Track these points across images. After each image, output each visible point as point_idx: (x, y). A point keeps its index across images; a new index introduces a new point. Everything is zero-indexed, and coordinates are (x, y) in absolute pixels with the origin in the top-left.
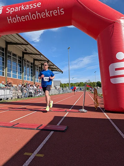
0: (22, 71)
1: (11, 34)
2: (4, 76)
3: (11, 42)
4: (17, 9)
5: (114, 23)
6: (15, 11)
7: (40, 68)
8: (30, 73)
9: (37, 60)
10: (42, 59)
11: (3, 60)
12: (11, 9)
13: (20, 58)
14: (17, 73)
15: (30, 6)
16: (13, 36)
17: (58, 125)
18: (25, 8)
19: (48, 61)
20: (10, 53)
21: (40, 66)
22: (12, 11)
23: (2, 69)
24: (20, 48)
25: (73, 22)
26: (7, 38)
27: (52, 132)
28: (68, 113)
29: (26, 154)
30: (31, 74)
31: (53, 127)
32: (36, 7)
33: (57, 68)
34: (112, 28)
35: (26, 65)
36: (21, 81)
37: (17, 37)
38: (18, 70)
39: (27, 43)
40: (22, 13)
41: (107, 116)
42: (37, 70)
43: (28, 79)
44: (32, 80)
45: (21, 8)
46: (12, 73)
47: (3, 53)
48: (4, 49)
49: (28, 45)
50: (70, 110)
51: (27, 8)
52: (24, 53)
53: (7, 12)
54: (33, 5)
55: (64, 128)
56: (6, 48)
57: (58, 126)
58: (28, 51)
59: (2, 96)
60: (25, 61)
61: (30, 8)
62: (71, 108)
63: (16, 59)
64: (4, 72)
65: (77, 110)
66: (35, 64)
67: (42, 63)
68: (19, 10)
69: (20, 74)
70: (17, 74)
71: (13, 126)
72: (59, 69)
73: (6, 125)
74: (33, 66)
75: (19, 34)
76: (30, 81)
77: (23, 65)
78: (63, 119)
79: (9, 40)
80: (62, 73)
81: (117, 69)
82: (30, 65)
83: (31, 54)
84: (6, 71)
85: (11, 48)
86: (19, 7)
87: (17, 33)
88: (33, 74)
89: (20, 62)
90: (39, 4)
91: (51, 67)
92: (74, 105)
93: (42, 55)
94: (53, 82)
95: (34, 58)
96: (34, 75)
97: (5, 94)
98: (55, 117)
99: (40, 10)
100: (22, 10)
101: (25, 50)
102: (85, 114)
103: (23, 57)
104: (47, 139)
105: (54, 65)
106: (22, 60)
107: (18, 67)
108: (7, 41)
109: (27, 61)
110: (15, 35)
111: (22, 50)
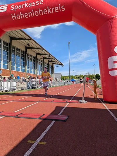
0: (25, 64)
1: (15, 30)
2: (9, 69)
3: (15, 38)
4: (21, 6)
5: (113, 18)
6: (19, 8)
7: (42, 61)
8: (33, 66)
9: (39, 54)
10: (44, 53)
11: (8, 55)
12: (15, 6)
13: (23, 52)
14: (21, 66)
15: (33, 3)
16: (16, 32)
17: (59, 114)
18: (28, 6)
19: (50, 55)
20: (14, 48)
21: (42, 60)
22: (16, 8)
23: (6, 63)
24: (23, 43)
25: (73, 18)
26: (11, 33)
27: (54, 122)
28: (68, 103)
29: (29, 141)
30: (33, 68)
31: (55, 117)
32: (38, 4)
34: (111, 23)
35: (29, 59)
36: (24, 74)
37: (21, 33)
38: (22, 64)
39: (30, 39)
40: (25, 10)
41: (106, 106)
42: (40, 63)
43: (31, 72)
44: (34, 73)
45: (25, 5)
46: (15, 66)
47: (7, 48)
48: (8, 44)
49: (30, 40)
50: (71, 100)
51: (30, 5)
52: (27, 48)
53: (11, 10)
54: (35, 3)
55: (65, 117)
56: (11, 43)
57: (59, 116)
58: (30, 46)
59: (7, 88)
60: (28, 55)
61: (33, 6)
62: (72, 99)
63: (20, 53)
64: (9, 65)
65: (77, 101)
66: (37, 58)
67: (44, 57)
68: (23, 7)
69: (23, 67)
70: (21, 68)
71: (17, 116)
72: (59, 62)
73: (11, 115)
74: (35, 60)
75: (23, 30)
76: (33, 73)
77: (27, 58)
78: (64, 109)
79: (13, 35)
80: (63, 66)
81: (115, 62)
82: (33, 59)
83: (34, 48)
84: (10, 64)
85: (14, 43)
86: (23, 5)
87: (20, 29)
88: (35, 67)
89: (23, 56)
90: (42, 1)
91: (53, 60)
92: (74, 96)
93: (44, 49)
94: (54, 75)
95: (37, 52)
96: (37, 67)
97: (10, 86)
98: (57, 107)
99: (43, 7)
100: (25, 7)
101: (28, 45)
102: (85, 104)
103: (26, 51)
104: (49, 128)
105: (55, 59)
106: (26, 54)
107: (22, 61)
108: (12, 36)
109: (30, 55)
110: (18, 31)
111: (25, 45)
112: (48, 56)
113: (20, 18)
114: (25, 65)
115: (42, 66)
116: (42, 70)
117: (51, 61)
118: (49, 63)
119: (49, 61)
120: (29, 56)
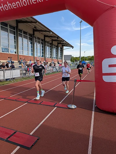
2: (16, 54)
3: (21, 21)
7: (50, 44)
8: (41, 49)
9: (47, 36)
10: (52, 36)
11: (15, 39)
13: (31, 35)
17: (31, 134)
20: (21, 31)
21: (51, 42)
24: (30, 25)
27: (18, 147)
28: (56, 108)
30: (41, 51)
33: (67, 43)
35: (37, 42)
36: (32, 58)
38: (30, 48)
39: (36, 21)
42: (48, 46)
43: (39, 55)
44: (43, 56)
46: (23, 50)
47: (14, 32)
48: (15, 27)
50: (60, 103)
52: (35, 30)
56: (17, 26)
58: (38, 29)
60: (35, 38)
62: (63, 100)
63: (27, 37)
64: (16, 49)
66: (46, 40)
67: (53, 39)
72: (69, 44)
74: (44, 43)
76: (41, 57)
77: (34, 42)
82: (41, 41)
83: (42, 31)
85: (21, 26)
88: (44, 50)
89: (31, 39)
93: (52, 31)
95: (45, 35)
101: (35, 27)
103: (34, 34)
105: (64, 41)
107: (30, 45)
108: (18, 20)
111: (33, 28)
112: (57, 38)
113: (8, 9)
114: (33, 49)
115: (50, 49)
116: (51, 53)
117: (60, 43)
118: (58, 45)
119: (58, 43)
120: (37, 39)
